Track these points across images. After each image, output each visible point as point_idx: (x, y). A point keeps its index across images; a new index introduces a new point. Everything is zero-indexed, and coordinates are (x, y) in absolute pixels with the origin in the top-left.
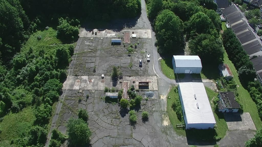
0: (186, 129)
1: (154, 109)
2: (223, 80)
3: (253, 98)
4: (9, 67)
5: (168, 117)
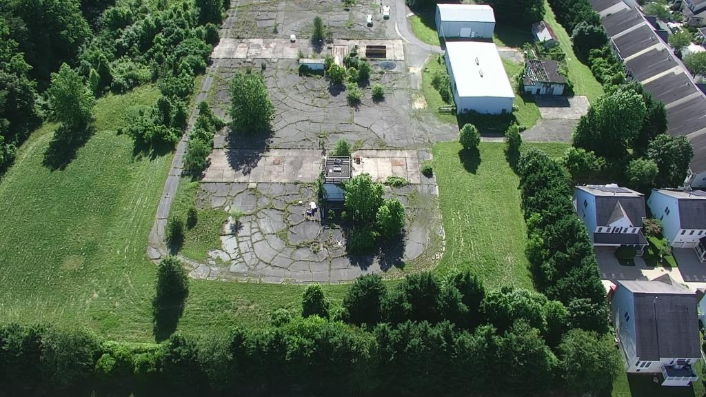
0: (458, 112)
1: (395, 86)
2: (539, 47)
3: (598, 75)
4: (96, 30)
5: (423, 97)
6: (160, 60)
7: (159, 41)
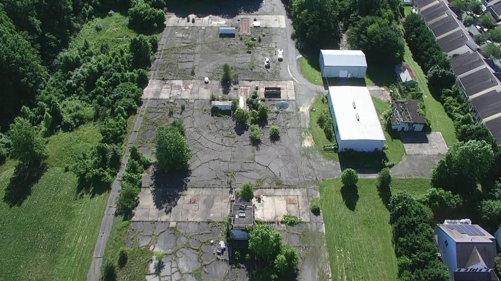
0: (339, 151)
1: (288, 125)
2: (402, 87)
3: (449, 112)
4: (52, 70)
5: (311, 135)
6: (101, 102)
7: (100, 84)
